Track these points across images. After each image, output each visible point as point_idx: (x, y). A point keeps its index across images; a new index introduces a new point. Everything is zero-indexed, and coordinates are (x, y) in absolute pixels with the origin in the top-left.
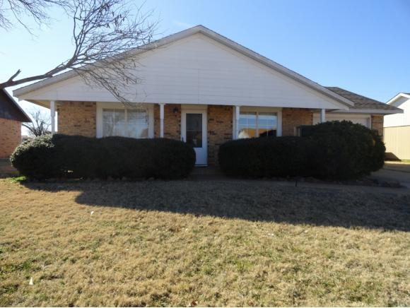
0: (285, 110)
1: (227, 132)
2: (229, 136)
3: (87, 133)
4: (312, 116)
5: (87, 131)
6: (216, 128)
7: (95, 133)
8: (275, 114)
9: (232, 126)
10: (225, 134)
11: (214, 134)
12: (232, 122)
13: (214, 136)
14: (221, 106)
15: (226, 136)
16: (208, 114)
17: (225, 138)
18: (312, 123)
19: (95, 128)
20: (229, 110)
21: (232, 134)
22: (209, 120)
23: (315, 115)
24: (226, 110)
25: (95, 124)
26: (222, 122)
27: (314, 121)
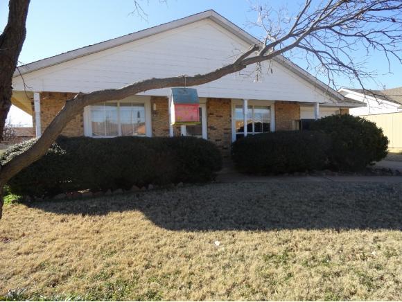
0: (277, 103)
1: (226, 127)
2: (228, 131)
3: (73, 132)
4: (299, 109)
5: (72, 129)
6: (216, 122)
7: (83, 131)
8: (269, 108)
9: (231, 120)
10: (225, 129)
11: (215, 129)
12: (231, 116)
13: (214, 131)
14: (220, 100)
15: (226, 131)
16: (208, 108)
17: (225, 133)
18: (299, 117)
19: (82, 126)
20: (228, 103)
21: (231, 129)
22: (209, 115)
23: (302, 108)
24: (224, 103)
25: (82, 120)
26: (221, 116)
27: (301, 115)
